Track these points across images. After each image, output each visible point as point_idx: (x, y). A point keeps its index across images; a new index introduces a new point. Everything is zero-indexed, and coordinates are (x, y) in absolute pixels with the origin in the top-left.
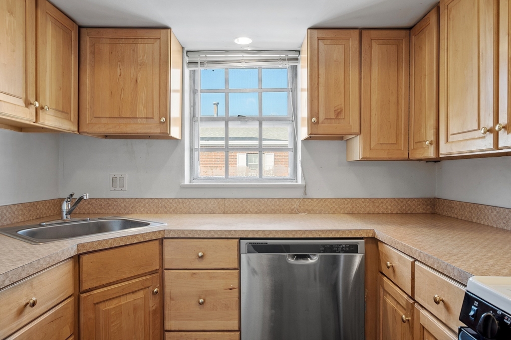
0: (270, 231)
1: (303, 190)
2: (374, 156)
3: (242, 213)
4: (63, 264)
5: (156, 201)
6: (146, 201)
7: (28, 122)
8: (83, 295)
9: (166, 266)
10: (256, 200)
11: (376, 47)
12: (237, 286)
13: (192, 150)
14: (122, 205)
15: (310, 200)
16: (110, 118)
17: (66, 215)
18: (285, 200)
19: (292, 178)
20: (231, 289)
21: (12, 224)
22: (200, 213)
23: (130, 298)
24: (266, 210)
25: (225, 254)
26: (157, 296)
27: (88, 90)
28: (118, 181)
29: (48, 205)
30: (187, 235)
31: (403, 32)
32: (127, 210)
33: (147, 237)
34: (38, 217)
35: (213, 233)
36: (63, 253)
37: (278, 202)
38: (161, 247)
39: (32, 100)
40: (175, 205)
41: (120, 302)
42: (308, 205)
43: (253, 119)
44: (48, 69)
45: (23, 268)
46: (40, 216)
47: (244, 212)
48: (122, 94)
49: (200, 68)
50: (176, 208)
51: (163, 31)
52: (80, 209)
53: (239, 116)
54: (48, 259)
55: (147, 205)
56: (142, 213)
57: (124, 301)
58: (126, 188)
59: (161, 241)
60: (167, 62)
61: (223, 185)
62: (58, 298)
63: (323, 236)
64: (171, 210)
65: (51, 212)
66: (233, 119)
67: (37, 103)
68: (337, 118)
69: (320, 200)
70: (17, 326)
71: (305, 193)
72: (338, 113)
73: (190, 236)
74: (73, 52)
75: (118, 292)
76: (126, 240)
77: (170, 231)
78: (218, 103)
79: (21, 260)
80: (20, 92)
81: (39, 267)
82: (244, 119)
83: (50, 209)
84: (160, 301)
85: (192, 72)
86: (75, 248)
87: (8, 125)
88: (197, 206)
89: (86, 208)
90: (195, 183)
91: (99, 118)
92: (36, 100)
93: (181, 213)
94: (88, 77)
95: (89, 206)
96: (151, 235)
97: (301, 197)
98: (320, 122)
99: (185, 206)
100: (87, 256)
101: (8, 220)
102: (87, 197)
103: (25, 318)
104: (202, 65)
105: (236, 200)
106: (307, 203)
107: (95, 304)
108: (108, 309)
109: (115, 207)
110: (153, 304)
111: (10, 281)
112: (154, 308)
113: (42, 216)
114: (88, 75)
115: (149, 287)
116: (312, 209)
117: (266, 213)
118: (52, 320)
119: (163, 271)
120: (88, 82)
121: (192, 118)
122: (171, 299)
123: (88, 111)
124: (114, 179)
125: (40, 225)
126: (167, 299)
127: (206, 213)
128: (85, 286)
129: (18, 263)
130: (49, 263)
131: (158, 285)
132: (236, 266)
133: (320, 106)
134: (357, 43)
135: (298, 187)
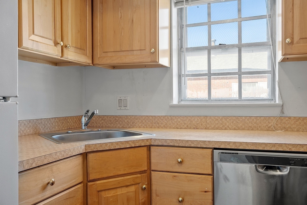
0: (241, 143)
1: (280, 109)
3: (221, 129)
4: (74, 159)
5: (151, 118)
6: (143, 118)
7: (57, 57)
8: (89, 184)
9: (153, 168)
10: (234, 118)
12: (211, 190)
13: (180, 76)
14: (126, 121)
15: (287, 119)
16: (114, 52)
17: (84, 126)
18: (262, 118)
19: (270, 98)
20: (206, 192)
21: (51, 131)
22: (185, 128)
23: (124, 190)
24: (243, 127)
25: (200, 161)
26: (146, 192)
27: (99, 32)
28: (123, 102)
29: (75, 119)
30: (169, 143)
32: (129, 125)
33: (137, 144)
34: (68, 128)
35: (190, 143)
36: (74, 150)
37: (255, 120)
38: (149, 153)
39: (59, 40)
40: (165, 121)
41: (116, 193)
42: (285, 123)
43: (233, 46)
44: (70, 18)
45: (45, 157)
46: (70, 127)
47: (224, 128)
48: (122, 33)
49: (185, 6)
50: (166, 124)
52: (96, 123)
53: (220, 44)
54: (63, 153)
55: (144, 121)
56: (140, 127)
57: (119, 192)
58: (128, 108)
59: (149, 148)
60: (155, 3)
61: (205, 105)
62: (71, 182)
63: (293, 150)
64: (162, 125)
65: (77, 125)
66: (215, 48)
67: (62, 42)
69: (297, 119)
70: (42, 197)
71: (282, 112)
73: (172, 144)
74: (87, 4)
75: (115, 185)
76: (120, 145)
77: (155, 140)
78: (215, 40)
79: (45, 152)
80: (50, 35)
81: (56, 158)
82: (224, 46)
83: (76, 123)
84: (148, 196)
85: (179, 11)
86: (83, 147)
87: (48, 61)
88: (183, 122)
89: (101, 123)
90: (182, 103)
91: (107, 52)
92: (62, 41)
93: (170, 128)
94: (98, 22)
95: (103, 121)
96: (140, 142)
97: (278, 116)
98: (295, 42)
99: (173, 122)
100: (92, 154)
101: (48, 128)
102: (97, 112)
103: (48, 193)
104: (187, 3)
105: (216, 117)
106: (284, 121)
107: (98, 191)
108: (108, 197)
109: (120, 122)
110: (142, 197)
111: (36, 164)
112: (143, 201)
113: (71, 127)
114: (98, 20)
115: (139, 184)
116: (290, 127)
117: (243, 129)
118: (67, 198)
119: (151, 172)
120: (99, 25)
121: (179, 49)
122: (157, 195)
123: (99, 48)
124: (120, 100)
125: (68, 133)
126: (154, 195)
127: (190, 128)
128: (91, 177)
129: (43, 153)
130: (64, 156)
131: (146, 183)
132: (210, 172)
133: (294, 27)
135: (276, 106)
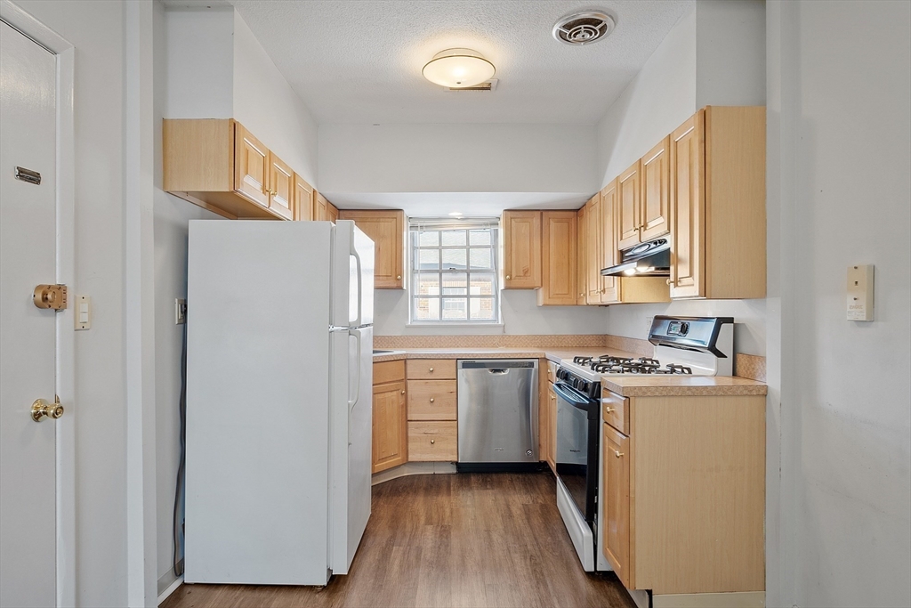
0: (477, 354)
1: (502, 329)
2: (552, 302)
3: (454, 347)
9: (408, 377)
11: (553, 225)
12: (455, 390)
13: (412, 297)
15: (508, 337)
19: (494, 319)
20: (451, 393)
22: (421, 347)
23: (390, 394)
24: (473, 344)
25: (447, 370)
26: (404, 397)
30: (422, 357)
31: (572, 213)
33: (398, 357)
35: (439, 356)
37: (482, 339)
38: (405, 364)
40: (402, 341)
42: (506, 341)
43: (462, 271)
47: (456, 346)
50: (403, 344)
51: (399, 213)
53: (450, 268)
59: (404, 360)
66: (446, 271)
68: (524, 275)
69: (515, 337)
71: (504, 332)
72: (526, 272)
73: (424, 357)
77: (409, 355)
82: (455, 271)
84: (405, 400)
88: (419, 342)
90: (414, 324)
93: (407, 347)
97: (501, 335)
98: (512, 278)
99: (409, 342)
105: (449, 336)
106: (504, 338)
110: (402, 401)
112: (402, 404)
115: (399, 390)
116: (509, 344)
119: (407, 381)
121: (412, 271)
122: (411, 399)
126: (409, 399)
127: (426, 347)
131: (404, 389)
132: (455, 377)
134: (539, 220)
135: (499, 326)
